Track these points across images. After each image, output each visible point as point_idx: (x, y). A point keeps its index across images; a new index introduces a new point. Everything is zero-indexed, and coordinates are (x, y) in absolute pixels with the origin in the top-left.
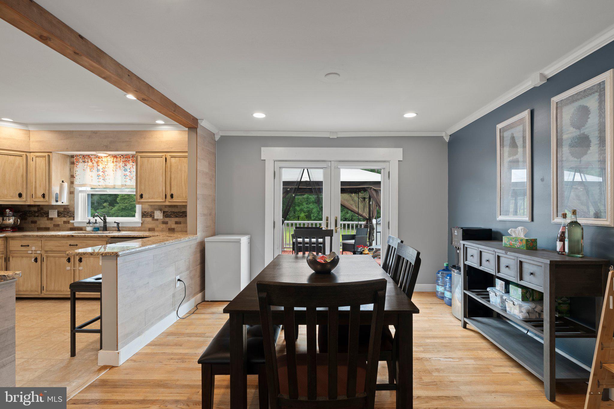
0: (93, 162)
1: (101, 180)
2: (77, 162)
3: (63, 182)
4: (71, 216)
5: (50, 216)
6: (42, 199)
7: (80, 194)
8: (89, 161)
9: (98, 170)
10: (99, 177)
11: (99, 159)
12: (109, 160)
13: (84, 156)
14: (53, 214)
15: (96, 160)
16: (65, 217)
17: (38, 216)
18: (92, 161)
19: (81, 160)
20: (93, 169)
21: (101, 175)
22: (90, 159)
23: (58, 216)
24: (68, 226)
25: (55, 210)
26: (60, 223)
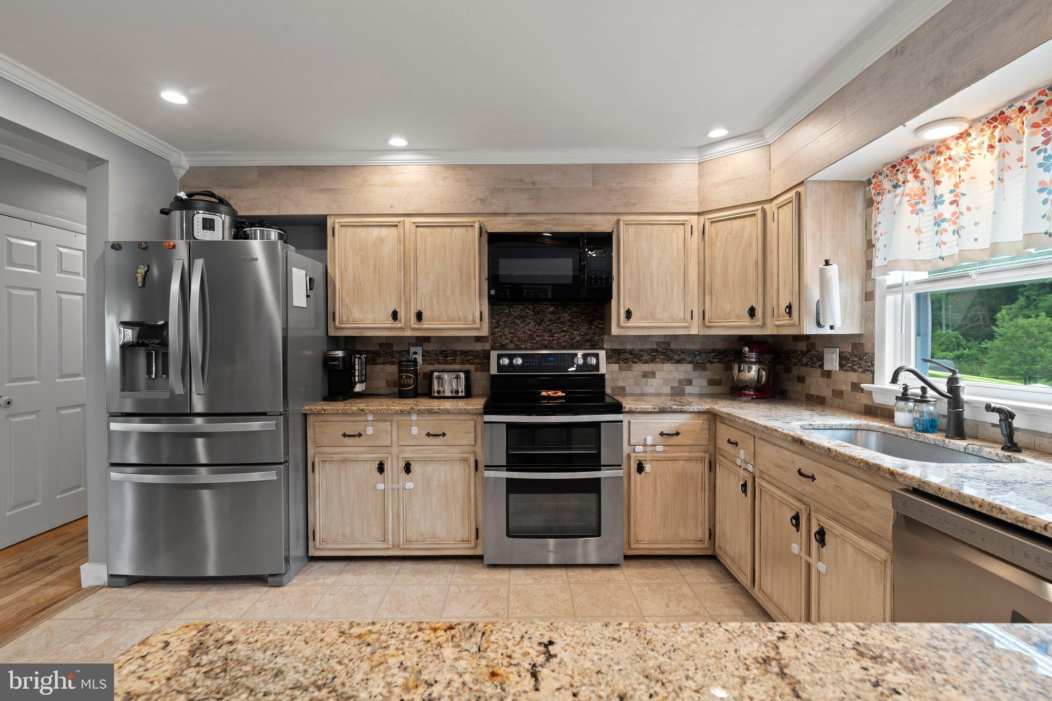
0: (923, 174)
1: (947, 237)
2: (879, 194)
3: (827, 263)
4: (868, 371)
5: (826, 368)
6: (786, 320)
7: (890, 299)
8: (910, 177)
9: (938, 201)
10: (939, 225)
11: (939, 158)
12: (975, 144)
13: (894, 166)
14: (832, 361)
15: (930, 165)
16: (855, 371)
17: (806, 365)
18: (918, 172)
19: (887, 185)
20: (924, 202)
21: (947, 215)
22: (910, 170)
23: (841, 366)
24: (860, 398)
25: (834, 349)
26: (844, 388)
